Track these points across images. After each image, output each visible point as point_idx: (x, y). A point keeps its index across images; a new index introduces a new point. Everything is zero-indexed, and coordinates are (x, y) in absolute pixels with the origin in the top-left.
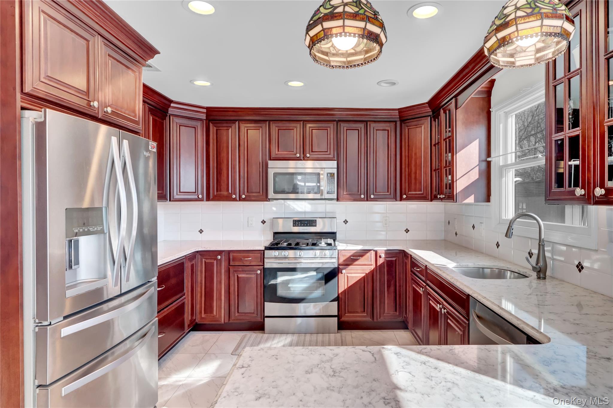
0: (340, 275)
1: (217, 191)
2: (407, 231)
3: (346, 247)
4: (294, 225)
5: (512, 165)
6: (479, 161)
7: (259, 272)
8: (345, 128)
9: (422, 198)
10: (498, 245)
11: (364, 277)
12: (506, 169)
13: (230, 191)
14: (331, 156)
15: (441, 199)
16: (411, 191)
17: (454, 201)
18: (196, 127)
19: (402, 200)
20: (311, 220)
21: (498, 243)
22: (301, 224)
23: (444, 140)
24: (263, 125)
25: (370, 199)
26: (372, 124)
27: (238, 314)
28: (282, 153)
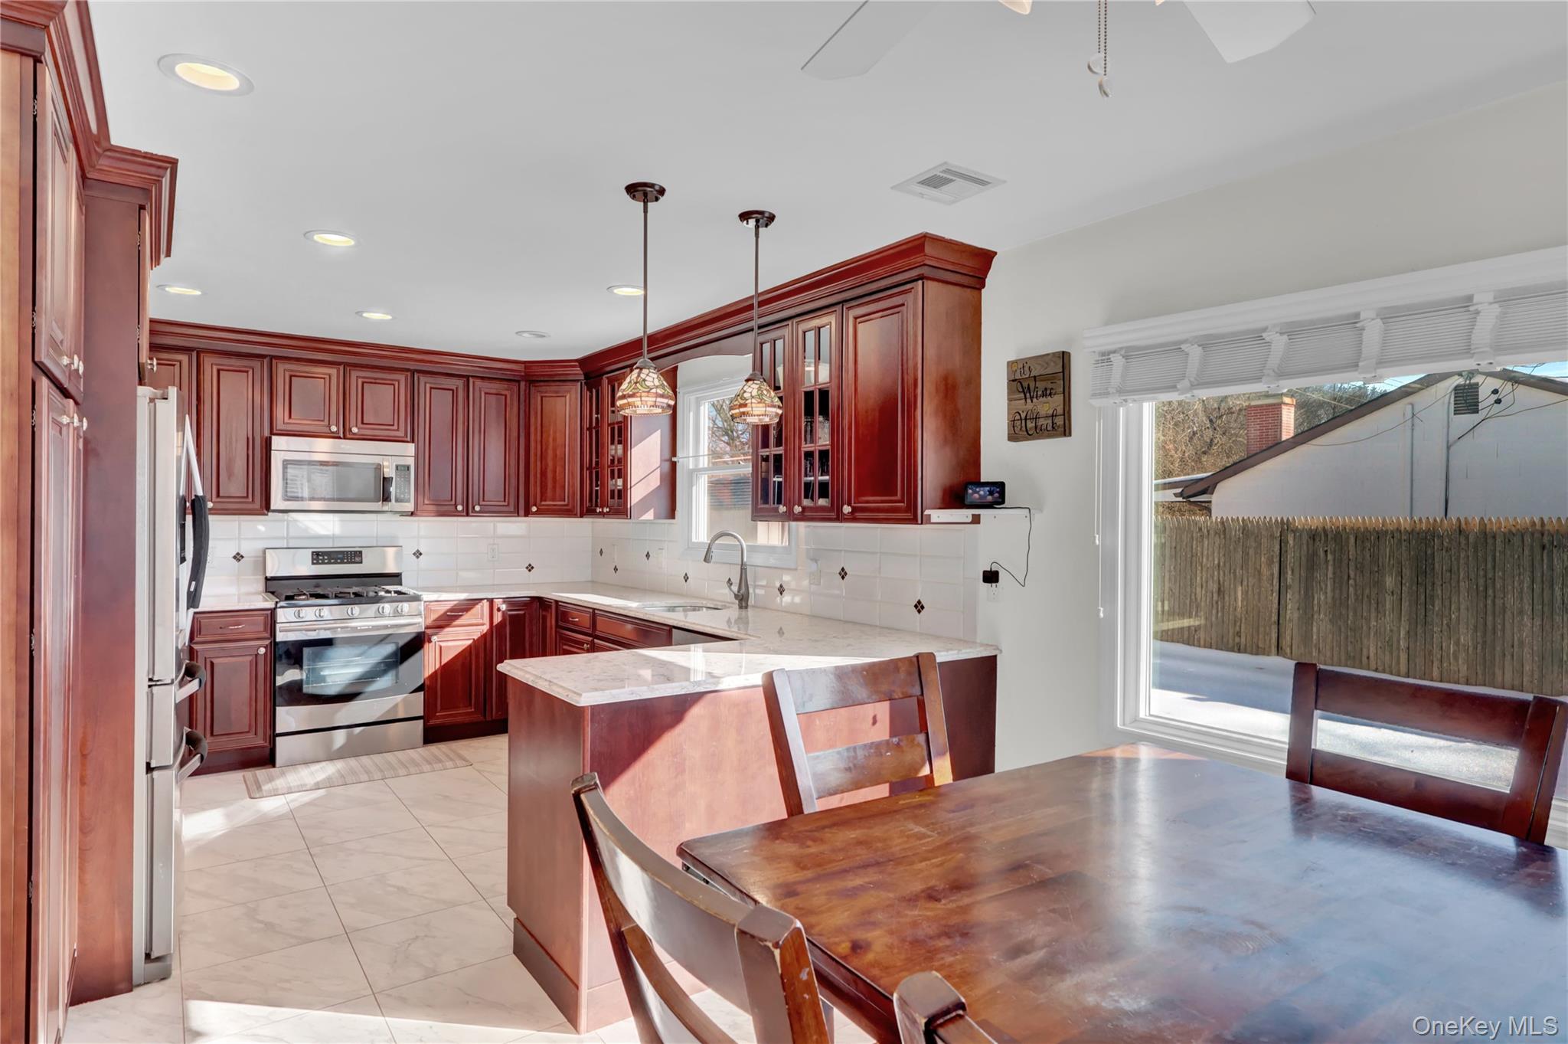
0: (426, 645)
2: (530, 568)
3: (439, 598)
4: (315, 562)
5: (704, 469)
6: (661, 460)
7: (262, 651)
8: (428, 386)
9: (567, 512)
10: (686, 578)
11: (470, 648)
12: (696, 476)
14: (401, 434)
15: (602, 515)
16: (545, 501)
17: (626, 517)
19: (529, 516)
20: (351, 552)
21: (686, 574)
22: (329, 559)
23: (609, 425)
24: (256, 364)
25: (472, 512)
26: (479, 383)
27: (212, 738)
28: (298, 422)
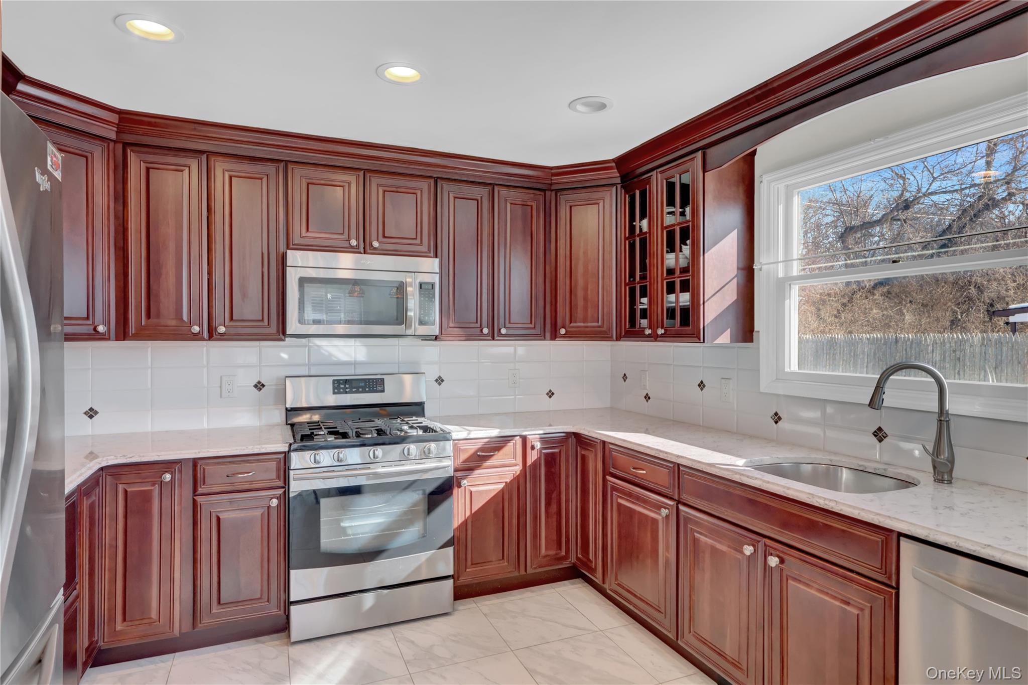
0: (456, 490)
1: (148, 316)
2: (551, 394)
3: (469, 434)
4: (336, 391)
5: (798, 278)
6: (738, 269)
7: (274, 502)
8: (452, 195)
9: (600, 335)
11: (502, 491)
12: (790, 285)
13: (185, 318)
14: (424, 247)
15: (654, 337)
16: (576, 322)
17: (700, 339)
18: (89, 155)
19: (556, 338)
20: (373, 379)
21: (778, 414)
22: (351, 388)
23: (663, 228)
24: (271, 168)
25: (498, 336)
26: (504, 192)
27: (220, 607)
28: (314, 235)
